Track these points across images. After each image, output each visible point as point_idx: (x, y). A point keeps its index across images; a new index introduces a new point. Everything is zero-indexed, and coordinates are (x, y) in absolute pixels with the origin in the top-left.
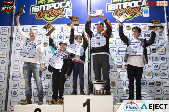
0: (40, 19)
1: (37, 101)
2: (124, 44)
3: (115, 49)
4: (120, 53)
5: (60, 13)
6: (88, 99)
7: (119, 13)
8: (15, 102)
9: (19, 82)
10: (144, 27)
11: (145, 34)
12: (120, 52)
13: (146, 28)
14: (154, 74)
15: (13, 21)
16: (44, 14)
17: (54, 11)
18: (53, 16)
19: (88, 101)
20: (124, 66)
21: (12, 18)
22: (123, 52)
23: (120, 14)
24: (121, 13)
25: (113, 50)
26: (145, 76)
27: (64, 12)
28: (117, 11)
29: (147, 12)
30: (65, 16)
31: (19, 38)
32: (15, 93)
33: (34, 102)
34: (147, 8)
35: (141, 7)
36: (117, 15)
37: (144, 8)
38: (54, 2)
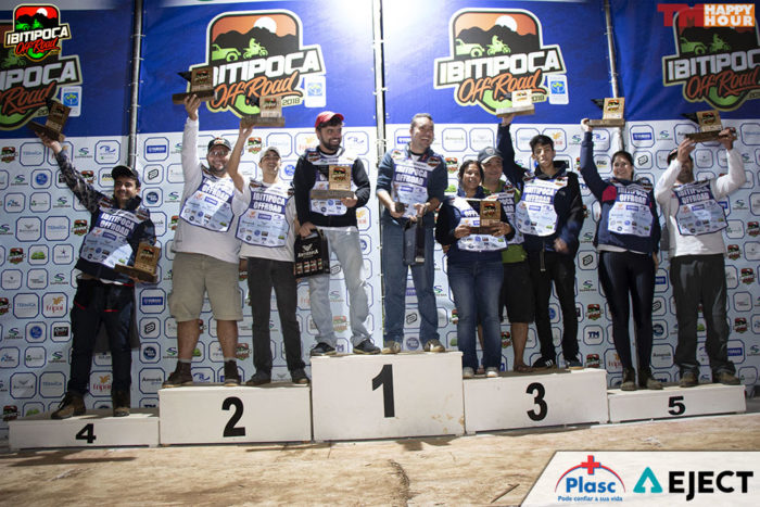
0: (221, 112)
5: (287, 91)
6: (385, 366)
7: (476, 91)
8: (153, 380)
9: (162, 317)
13: (559, 140)
14: (581, 284)
15: (135, 120)
16: (234, 95)
17: (265, 83)
19: (387, 370)
21: (131, 111)
23: (478, 94)
24: (481, 90)
27: (298, 88)
29: (561, 88)
30: (301, 99)
31: (153, 174)
32: (150, 353)
33: (211, 380)
34: (560, 78)
35: (542, 72)
36: (470, 99)
37: (552, 77)
38: (264, 53)
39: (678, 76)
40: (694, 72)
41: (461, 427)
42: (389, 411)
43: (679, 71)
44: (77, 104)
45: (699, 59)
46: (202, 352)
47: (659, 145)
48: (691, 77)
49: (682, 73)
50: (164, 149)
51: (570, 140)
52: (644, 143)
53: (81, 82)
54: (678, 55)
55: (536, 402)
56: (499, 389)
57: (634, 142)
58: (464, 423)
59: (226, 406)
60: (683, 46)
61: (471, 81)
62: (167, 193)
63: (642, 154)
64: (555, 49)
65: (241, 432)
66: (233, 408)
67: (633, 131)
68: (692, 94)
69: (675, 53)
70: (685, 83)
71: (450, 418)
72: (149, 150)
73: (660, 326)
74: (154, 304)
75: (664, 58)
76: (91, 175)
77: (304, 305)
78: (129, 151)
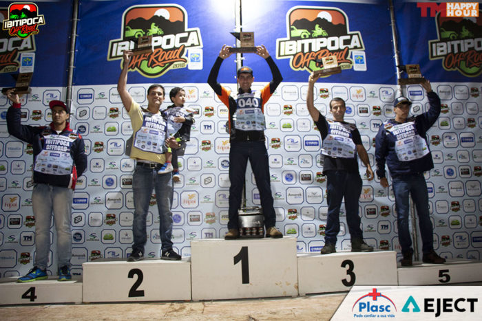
1: (128, 254)
2: (315, 129)
3: (296, 139)
4: (308, 148)
5: (176, 58)
6: (243, 247)
7: (305, 61)
8: (79, 256)
9: (87, 212)
10: (355, 93)
11: (360, 106)
12: (306, 145)
13: (360, 94)
14: (376, 192)
15: (71, 77)
16: (140, 60)
17: (161, 53)
18: (160, 64)
19: (245, 250)
20: (315, 175)
21: (69, 70)
22: (313, 145)
23: (306, 63)
24: (308, 60)
25: (293, 141)
27: (183, 56)
28: (300, 57)
29: (362, 60)
30: (186, 64)
31: (83, 113)
32: (78, 237)
33: (120, 256)
34: (361, 53)
35: (349, 49)
36: (301, 66)
37: (355, 52)
38: (161, 32)
39: (439, 54)
40: (450, 51)
41: (296, 290)
42: (246, 279)
43: (440, 50)
44: (31, 65)
45: (453, 42)
46: (114, 237)
48: (448, 54)
49: (442, 51)
50: (91, 96)
51: (368, 94)
52: (417, 98)
53: (35, 50)
54: (439, 40)
55: (348, 274)
56: (322, 264)
57: (410, 97)
58: (298, 287)
59: (131, 275)
60: (442, 33)
61: (301, 54)
62: (92, 126)
63: (416, 105)
64: (357, 34)
65: (141, 293)
66: (136, 277)
67: (410, 89)
68: (448, 65)
69: (437, 38)
70: (443, 58)
71: (288, 284)
72: (81, 97)
74: (81, 203)
75: (429, 42)
76: (40, 113)
77: (186, 205)
78: (67, 98)
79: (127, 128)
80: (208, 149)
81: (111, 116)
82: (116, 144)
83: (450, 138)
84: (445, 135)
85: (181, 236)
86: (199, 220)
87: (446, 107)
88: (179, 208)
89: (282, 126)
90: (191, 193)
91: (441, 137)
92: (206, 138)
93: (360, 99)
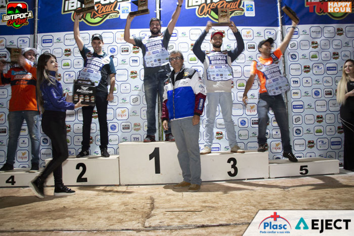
3: (200, 69)
5: (111, 11)
6: (155, 148)
7: (207, 10)
8: (47, 154)
10: (246, 34)
11: (248, 44)
13: (250, 34)
15: (36, 26)
17: (100, 7)
18: (100, 15)
19: (157, 150)
21: (35, 22)
24: (210, 9)
26: (246, 110)
27: (117, 9)
29: (251, 8)
30: (118, 15)
32: (45, 141)
33: (74, 154)
34: (251, 3)
36: (204, 14)
37: (246, 2)
42: (158, 171)
46: (70, 141)
47: (302, 37)
50: (51, 41)
51: (256, 35)
55: (232, 167)
56: (213, 160)
59: (78, 167)
61: (205, 5)
63: (293, 42)
65: (85, 180)
66: (81, 168)
72: (44, 41)
73: (299, 130)
77: (119, 118)
78: (34, 42)
79: (77, 63)
80: (135, 77)
81: (65, 55)
82: (70, 75)
83: (318, 67)
84: (315, 65)
85: (116, 140)
86: (129, 128)
87: (316, 43)
88: (115, 120)
89: (189, 59)
90: (123, 109)
91: (311, 67)
92: (134, 69)
93: (249, 38)
